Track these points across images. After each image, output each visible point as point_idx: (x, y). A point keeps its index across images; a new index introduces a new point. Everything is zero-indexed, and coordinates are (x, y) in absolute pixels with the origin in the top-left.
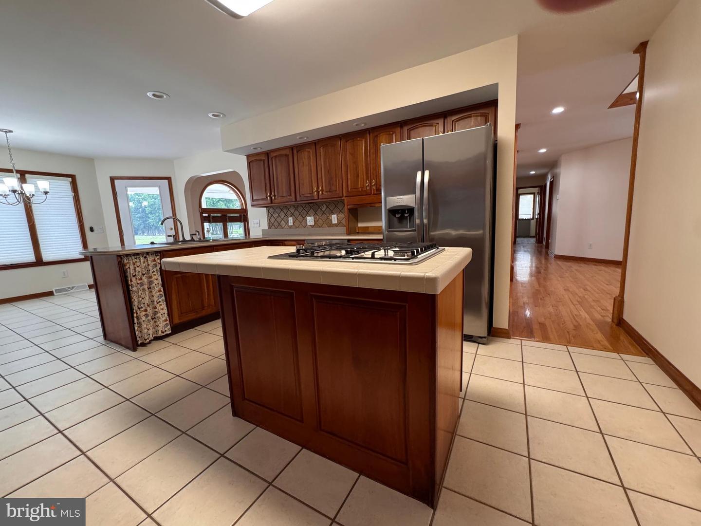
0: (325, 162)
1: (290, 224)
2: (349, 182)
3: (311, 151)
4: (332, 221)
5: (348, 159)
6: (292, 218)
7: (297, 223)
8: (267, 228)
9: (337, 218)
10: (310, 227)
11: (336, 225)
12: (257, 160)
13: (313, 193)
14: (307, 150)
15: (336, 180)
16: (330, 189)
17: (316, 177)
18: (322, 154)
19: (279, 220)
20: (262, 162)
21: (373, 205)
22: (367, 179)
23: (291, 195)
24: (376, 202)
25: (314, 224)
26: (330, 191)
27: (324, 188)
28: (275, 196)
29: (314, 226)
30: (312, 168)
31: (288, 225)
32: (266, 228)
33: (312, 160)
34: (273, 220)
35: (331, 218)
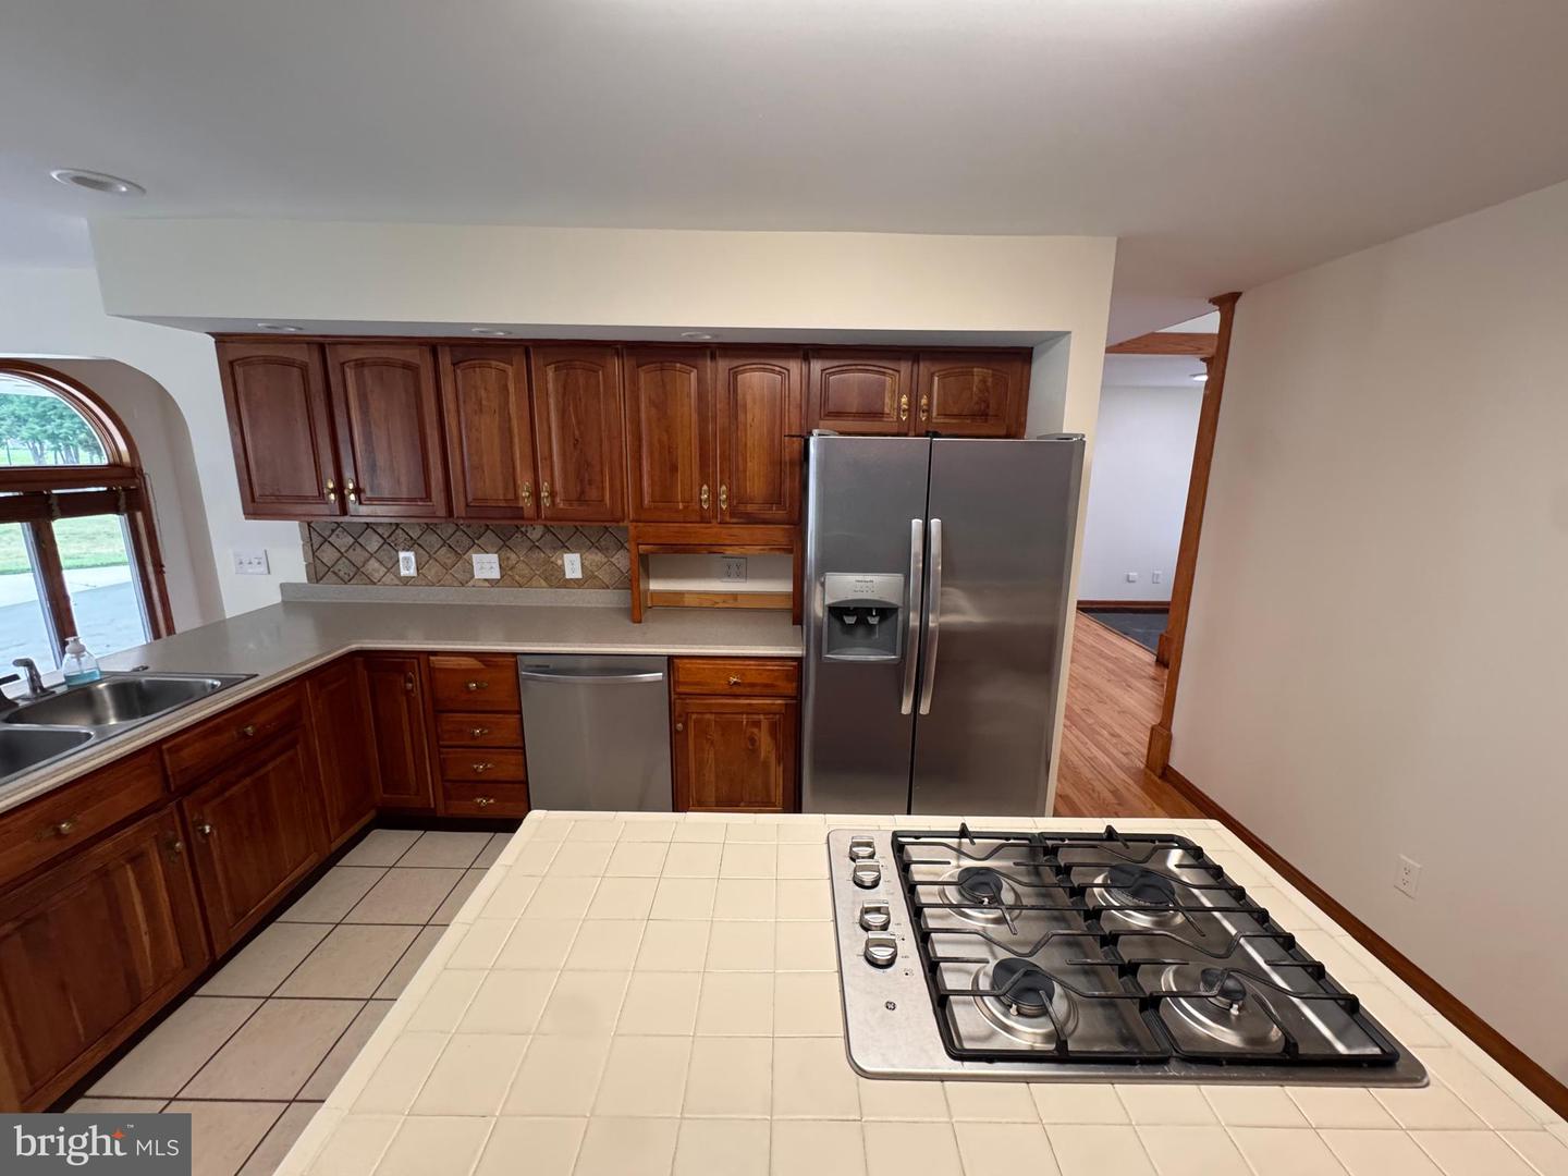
0: (563, 413)
1: (404, 572)
2: (646, 484)
3: (510, 371)
4: (564, 571)
5: (643, 416)
6: (411, 555)
7: (432, 571)
8: (304, 579)
9: (582, 564)
10: (487, 584)
11: (576, 583)
12: (267, 361)
13: (517, 497)
14: (494, 363)
15: (602, 472)
16: (582, 492)
17: (528, 450)
18: (551, 386)
19: (357, 556)
20: (296, 372)
21: (715, 549)
22: (704, 479)
23: (428, 497)
24: (727, 542)
25: (499, 577)
26: (579, 500)
27: (558, 486)
28: (358, 491)
29: (499, 580)
30: (515, 423)
31: (397, 574)
32: (301, 577)
33: (512, 398)
34: (328, 555)
35: (559, 562)
